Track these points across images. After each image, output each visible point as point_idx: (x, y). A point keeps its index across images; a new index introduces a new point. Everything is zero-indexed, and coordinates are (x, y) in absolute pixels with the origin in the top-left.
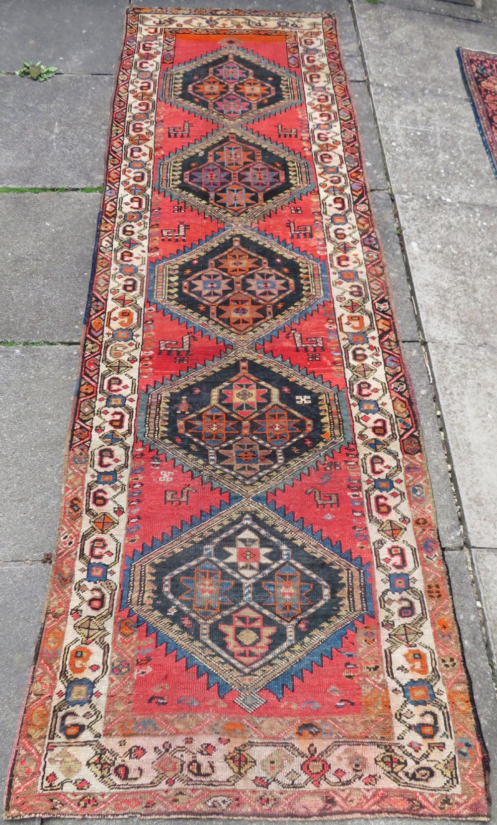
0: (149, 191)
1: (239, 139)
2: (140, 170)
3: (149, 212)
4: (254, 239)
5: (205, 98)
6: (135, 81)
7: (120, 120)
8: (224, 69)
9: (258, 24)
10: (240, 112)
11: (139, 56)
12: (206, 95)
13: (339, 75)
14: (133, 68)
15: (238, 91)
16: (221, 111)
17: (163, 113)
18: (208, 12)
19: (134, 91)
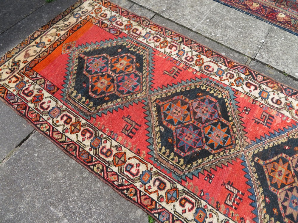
0: (180, 187)
1: (162, 99)
2: (153, 179)
3: (202, 201)
4: (261, 150)
5: (109, 93)
6: (55, 122)
7: (88, 159)
8: (90, 67)
9: (66, 26)
10: (138, 83)
11: (32, 103)
12: (106, 90)
13: (143, 21)
14: (41, 115)
15: (117, 72)
16: (129, 92)
17: (105, 126)
18: (29, 40)
19: (64, 130)
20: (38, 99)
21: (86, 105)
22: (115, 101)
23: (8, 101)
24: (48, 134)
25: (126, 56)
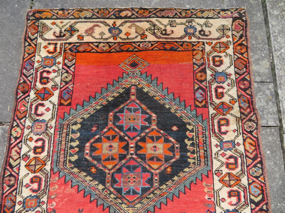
5: (103, 166)
6: (29, 137)
7: (9, 210)
8: (124, 114)
9: (164, 32)
10: (140, 192)
11: (35, 94)
12: (104, 161)
13: (250, 120)
14: (27, 116)
15: (139, 152)
16: (119, 191)
17: (56, 197)
18: (111, 13)
19: (26, 155)
20: (45, 95)
21: (70, 153)
22: (97, 183)
23: (23, 67)
24: (12, 142)
25: (172, 144)
